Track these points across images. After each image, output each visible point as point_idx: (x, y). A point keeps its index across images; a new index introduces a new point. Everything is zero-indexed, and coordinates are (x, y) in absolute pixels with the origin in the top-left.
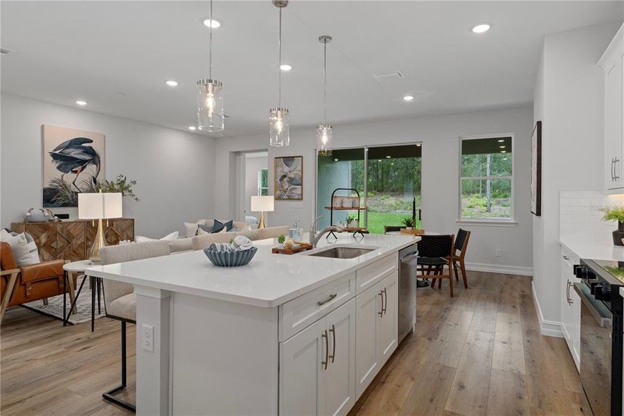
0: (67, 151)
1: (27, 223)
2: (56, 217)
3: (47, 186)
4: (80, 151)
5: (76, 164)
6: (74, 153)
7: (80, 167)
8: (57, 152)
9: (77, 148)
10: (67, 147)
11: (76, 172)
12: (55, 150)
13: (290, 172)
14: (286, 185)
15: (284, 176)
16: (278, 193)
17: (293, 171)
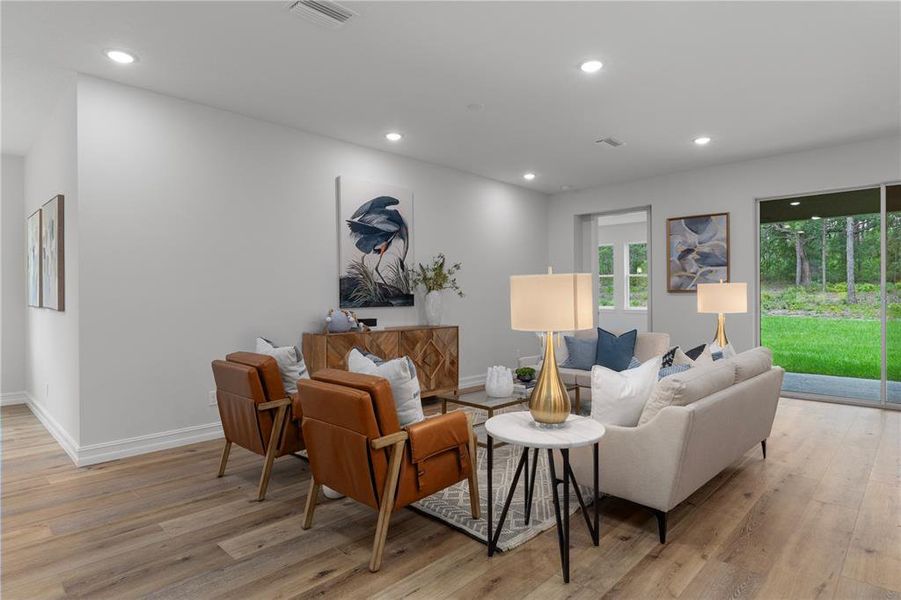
0: (368, 218)
1: (328, 334)
2: (361, 324)
3: (344, 274)
4: (383, 217)
5: (379, 239)
6: (377, 221)
7: (384, 244)
8: (356, 220)
9: (379, 214)
10: (368, 212)
11: (379, 251)
12: (354, 217)
13: (700, 243)
14: (692, 266)
15: (689, 251)
16: (675, 280)
17: (708, 241)
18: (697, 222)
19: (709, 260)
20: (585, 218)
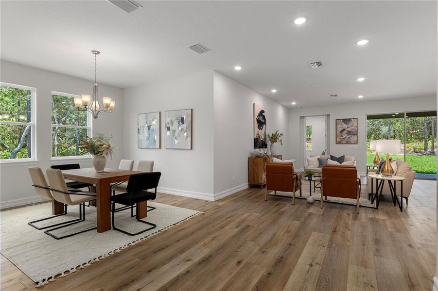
3: (256, 137)
6: (261, 119)
7: (262, 126)
8: (258, 118)
10: (260, 116)
11: (261, 129)
13: (348, 128)
14: (345, 135)
15: (344, 130)
16: (338, 139)
17: (350, 127)
18: (346, 121)
19: (351, 133)
20: (302, 117)
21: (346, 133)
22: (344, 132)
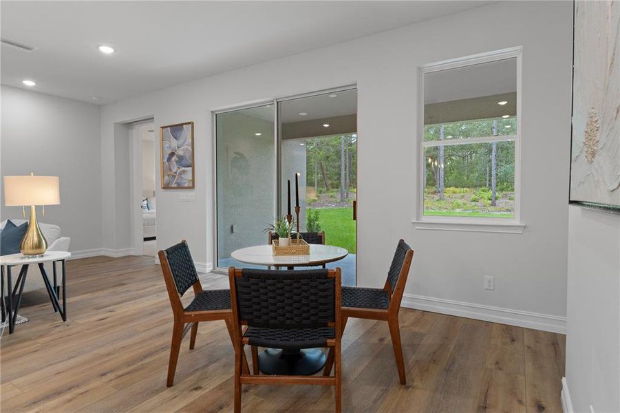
13: (178, 147)
14: (174, 167)
15: (173, 154)
16: (166, 178)
17: (182, 145)
18: (176, 129)
19: (183, 162)
21: (177, 162)
22: (173, 158)
